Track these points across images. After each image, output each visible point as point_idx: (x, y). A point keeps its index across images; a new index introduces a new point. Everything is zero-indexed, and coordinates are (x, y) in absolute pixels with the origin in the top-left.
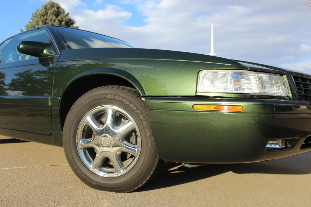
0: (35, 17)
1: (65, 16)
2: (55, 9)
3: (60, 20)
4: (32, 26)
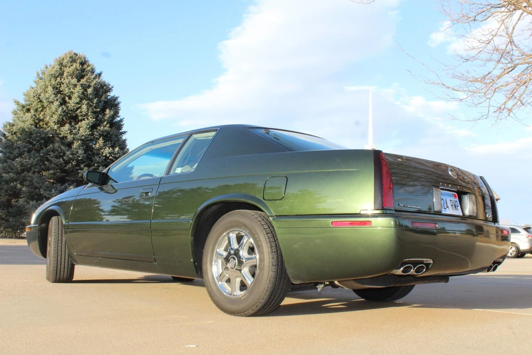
0: (41, 79)
1: (94, 79)
2: (77, 65)
3: (85, 84)
4: (35, 95)
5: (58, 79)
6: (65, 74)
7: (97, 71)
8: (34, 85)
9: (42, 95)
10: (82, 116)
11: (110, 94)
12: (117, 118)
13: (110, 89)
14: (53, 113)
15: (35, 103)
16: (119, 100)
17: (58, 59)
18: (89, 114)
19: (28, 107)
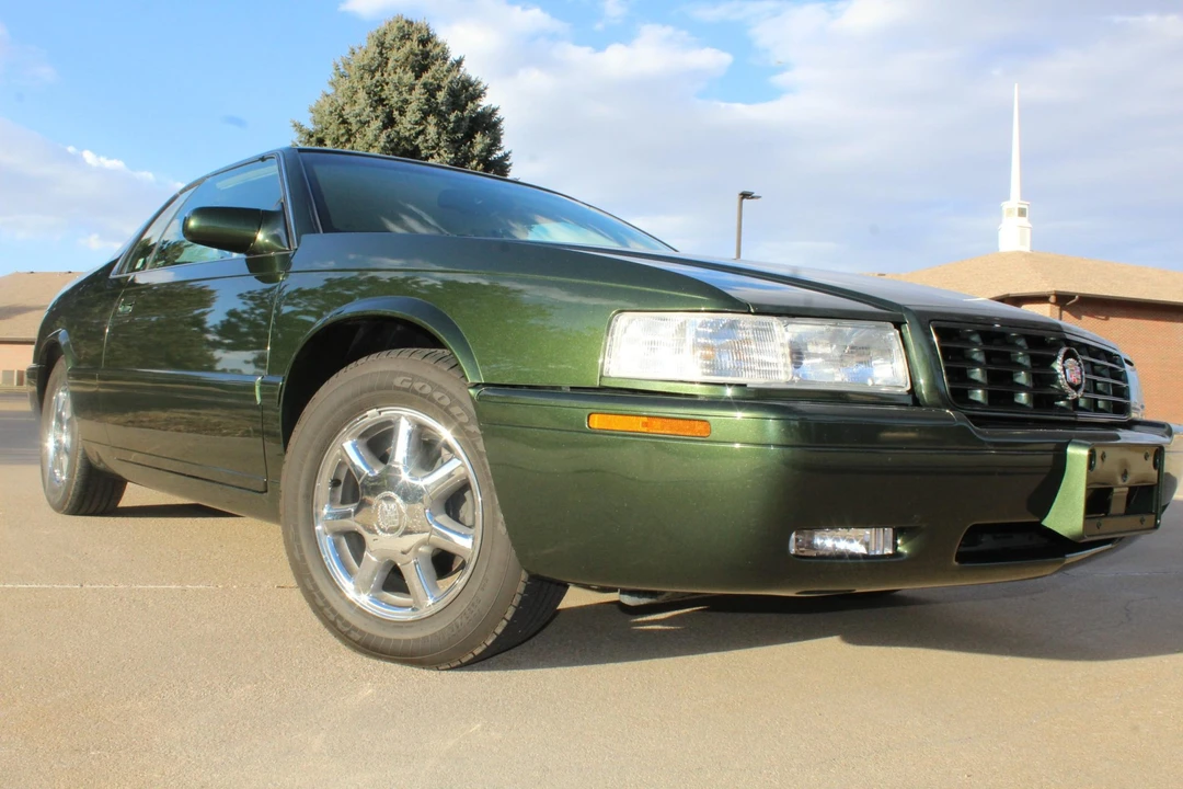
0: (343, 76)
1: (449, 71)
2: (413, 45)
3: (431, 84)
4: (332, 109)
5: (378, 75)
6: (391, 64)
7: (453, 56)
8: (330, 90)
9: (347, 108)
10: (427, 148)
11: (481, 103)
12: (497, 152)
13: (482, 92)
14: (370, 145)
15: (333, 127)
16: (499, 114)
17: (375, 34)
18: (442, 144)
19: (320, 135)
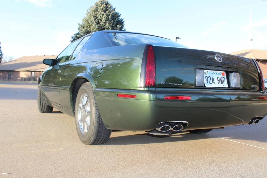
0: (89, 13)
1: (112, 11)
2: (104, 5)
3: (108, 14)
4: (86, 20)
5: (96, 12)
6: (99, 10)
7: (113, 8)
8: (86, 16)
9: (89, 20)
10: (106, 28)
11: (119, 18)
12: (123, 29)
13: (120, 15)
14: (94, 28)
15: (86, 24)
16: (124, 20)
17: (96, 3)
18: (110, 27)
19: (84, 26)
